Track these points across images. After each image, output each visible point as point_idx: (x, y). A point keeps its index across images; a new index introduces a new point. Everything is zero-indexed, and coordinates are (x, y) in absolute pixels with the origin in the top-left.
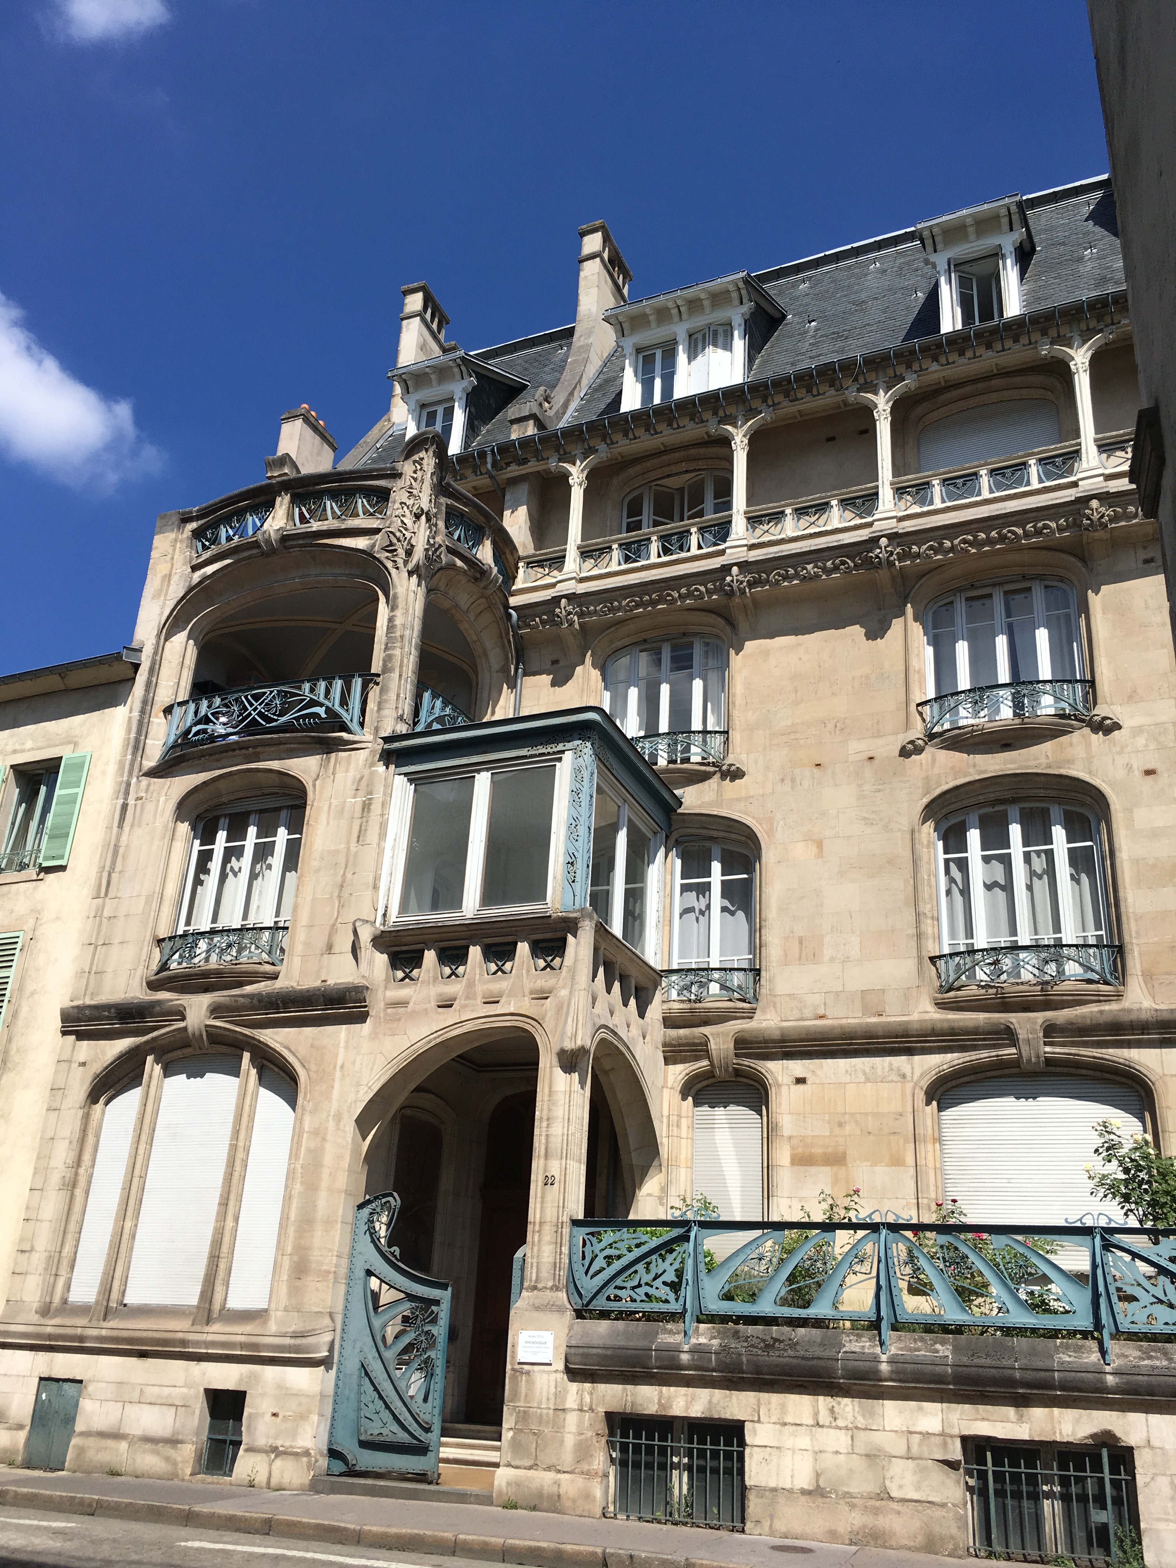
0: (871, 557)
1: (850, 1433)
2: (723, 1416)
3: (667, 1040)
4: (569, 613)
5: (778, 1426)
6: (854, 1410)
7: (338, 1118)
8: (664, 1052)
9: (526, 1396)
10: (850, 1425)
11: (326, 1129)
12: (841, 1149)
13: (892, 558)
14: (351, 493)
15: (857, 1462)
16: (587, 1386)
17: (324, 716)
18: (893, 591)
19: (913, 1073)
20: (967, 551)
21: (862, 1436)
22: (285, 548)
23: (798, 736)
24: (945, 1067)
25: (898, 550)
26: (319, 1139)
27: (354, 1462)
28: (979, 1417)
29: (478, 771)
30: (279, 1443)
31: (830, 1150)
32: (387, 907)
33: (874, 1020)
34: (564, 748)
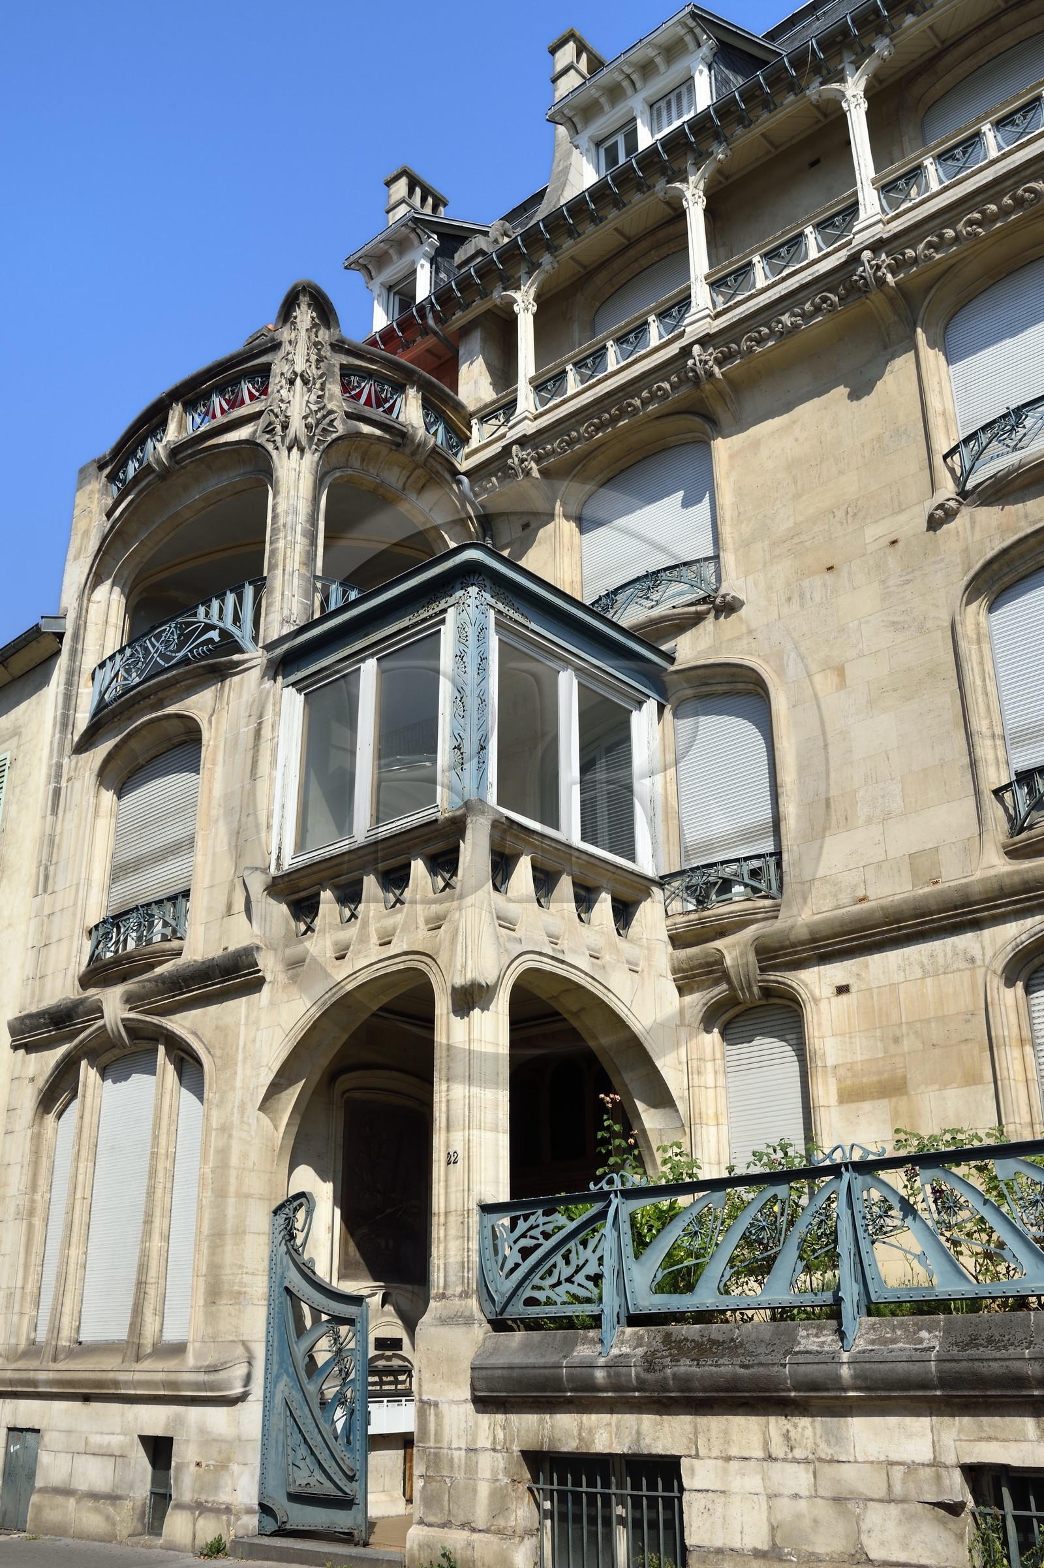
0: (856, 281)
1: (811, 1468)
2: (654, 1452)
3: (676, 965)
4: (522, 461)
5: (720, 1462)
6: (815, 1434)
7: (242, 1108)
8: (675, 980)
9: (436, 1433)
10: (811, 1457)
11: (232, 1124)
12: (899, 1072)
13: (880, 274)
14: (235, 382)
15: (824, 1510)
16: (500, 1417)
17: (217, 639)
18: (896, 318)
19: (983, 955)
20: (976, 234)
21: (827, 1470)
22: (177, 463)
23: (803, 537)
24: (1023, 937)
25: (889, 261)
26: (226, 1136)
27: (284, 1519)
28: (984, 1435)
29: (363, 660)
30: (203, 1498)
31: (886, 1075)
32: (280, 848)
33: (928, 889)
34: (446, 606)
